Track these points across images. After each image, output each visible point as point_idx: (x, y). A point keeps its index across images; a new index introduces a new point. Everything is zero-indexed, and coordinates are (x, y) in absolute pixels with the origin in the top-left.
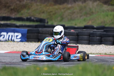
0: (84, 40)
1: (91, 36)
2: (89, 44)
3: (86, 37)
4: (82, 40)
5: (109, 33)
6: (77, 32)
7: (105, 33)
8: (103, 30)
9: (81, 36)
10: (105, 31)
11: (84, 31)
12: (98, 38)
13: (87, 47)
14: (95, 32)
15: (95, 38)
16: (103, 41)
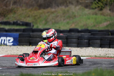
0: (73, 43)
1: (79, 39)
2: (78, 47)
3: (75, 40)
4: (71, 43)
5: (97, 36)
6: (66, 35)
7: (92, 36)
8: (90, 34)
9: (70, 40)
10: (92, 34)
11: (72, 35)
12: (86, 41)
13: (77, 50)
14: (82, 36)
15: (84, 41)
16: (91, 43)
